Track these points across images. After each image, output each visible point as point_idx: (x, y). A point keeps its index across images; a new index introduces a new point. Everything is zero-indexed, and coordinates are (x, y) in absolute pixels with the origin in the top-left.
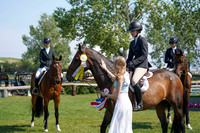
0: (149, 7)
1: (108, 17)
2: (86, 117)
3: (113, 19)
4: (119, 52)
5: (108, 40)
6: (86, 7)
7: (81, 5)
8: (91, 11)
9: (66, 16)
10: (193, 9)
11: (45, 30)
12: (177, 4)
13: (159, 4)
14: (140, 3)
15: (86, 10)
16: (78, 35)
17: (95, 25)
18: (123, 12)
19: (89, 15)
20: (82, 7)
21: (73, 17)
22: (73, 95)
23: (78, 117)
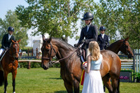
0: (84, 7)
1: (54, 13)
2: (37, 85)
3: (58, 15)
4: (62, 38)
5: (55, 29)
6: (39, 5)
7: (35, 4)
8: (43, 8)
9: (25, 11)
10: (115, 9)
11: (10, 22)
12: (104, 5)
13: (91, 4)
14: (78, 3)
15: (39, 7)
16: (33, 25)
17: (45, 18)
18: (65, 10)
19: (41, 11)
20: (36, 5)
21: (29, 12)
22: (28, 68)
23: (30, 85)
